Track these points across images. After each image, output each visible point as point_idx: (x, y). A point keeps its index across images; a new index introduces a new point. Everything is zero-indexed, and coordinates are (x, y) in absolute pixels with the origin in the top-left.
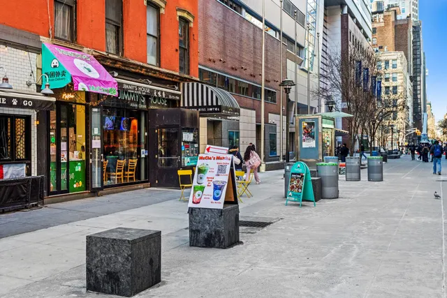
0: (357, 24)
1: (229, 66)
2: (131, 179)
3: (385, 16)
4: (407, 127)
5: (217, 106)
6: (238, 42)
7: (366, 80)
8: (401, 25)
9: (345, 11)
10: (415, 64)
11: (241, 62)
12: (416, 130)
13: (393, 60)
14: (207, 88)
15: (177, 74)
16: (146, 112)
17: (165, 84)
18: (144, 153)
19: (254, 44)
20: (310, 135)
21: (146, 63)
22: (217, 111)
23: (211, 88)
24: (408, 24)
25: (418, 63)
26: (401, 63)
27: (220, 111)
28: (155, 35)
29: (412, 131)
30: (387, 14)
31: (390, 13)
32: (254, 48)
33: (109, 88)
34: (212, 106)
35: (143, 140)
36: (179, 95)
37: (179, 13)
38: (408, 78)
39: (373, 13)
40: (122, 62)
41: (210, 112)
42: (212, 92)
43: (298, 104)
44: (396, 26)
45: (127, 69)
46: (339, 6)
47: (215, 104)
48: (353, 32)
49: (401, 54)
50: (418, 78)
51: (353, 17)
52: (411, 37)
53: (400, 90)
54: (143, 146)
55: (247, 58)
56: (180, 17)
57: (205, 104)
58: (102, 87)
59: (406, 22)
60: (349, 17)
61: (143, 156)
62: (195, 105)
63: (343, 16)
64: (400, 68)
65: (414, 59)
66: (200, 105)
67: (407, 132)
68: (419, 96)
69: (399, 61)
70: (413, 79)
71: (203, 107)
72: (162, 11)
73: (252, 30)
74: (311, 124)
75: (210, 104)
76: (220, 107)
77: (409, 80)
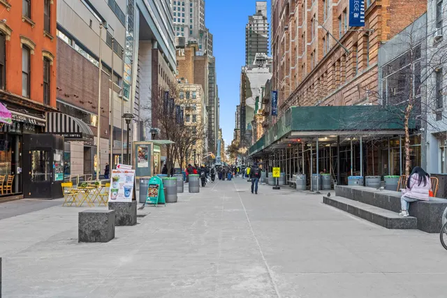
0: (165, 58)
1: (63, 93)
2: (9, 191)
3: (185, 51)
4: (204, 151)
5: (78, 133)
6: (70, 71)
7: (172, 109)
8: (199, 61)
9: (156, 47)
10: (210, 96)
11: (72, 89)
12: (211, 154)
13: (193, 92)
14: (70, 118)
15: (42, 104)
16: (21, 136)
17: (34, 113)
18: (19, 170)
19: (83, 73)
20: (145, 158)
21: (21, 95)
22: (79, 137)
23: (72, 118)
24: (205, 60)
25: (213, 95)
26: (200, 95)
27: (81, 137)
28: (26, 71)
29: (207, 155)
30: (187, 49)
31: (191, 49)
32: (83, 77)
33: (7, 118)
34: (74, 133)
35: (17, 159)
36: (45, 123)
37: (44, 54)
38: (205, 108)
39: (177, 47)
40: (8, 95)
41: (72, 137)
42: (74, 122)
43: (115, 128)
44: (195, 62)
45: (10, 101)
46: (150, 41)
47: (76, 131)
48: (161, 65)
49: (199, 87)
50: (213, 109)
51: (162, 52)
52: (207, 72)
53: (198, 118)
54: (17, 164)
55: (77, 86)
56: (45, 57)
57: (68, 131)
58: (3, 117)
59: (203, 59)
60: (159, 52)
61: (18, 172)
62: (59, 131)
63: (153, 50)
64: (199, 99)
65: (209, 91)
66: (63, 131)
67: (204, 156)
68: (213, 124)
69: (198, 93)
70: (208, 109)
71: (65, 133)
72: (32, 52)
73: (81, 61)
74: (145, 149)
75: (72, 131)
76: (81, 134)
77: (205, 110)
